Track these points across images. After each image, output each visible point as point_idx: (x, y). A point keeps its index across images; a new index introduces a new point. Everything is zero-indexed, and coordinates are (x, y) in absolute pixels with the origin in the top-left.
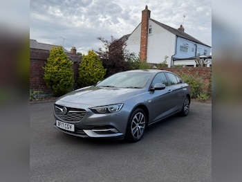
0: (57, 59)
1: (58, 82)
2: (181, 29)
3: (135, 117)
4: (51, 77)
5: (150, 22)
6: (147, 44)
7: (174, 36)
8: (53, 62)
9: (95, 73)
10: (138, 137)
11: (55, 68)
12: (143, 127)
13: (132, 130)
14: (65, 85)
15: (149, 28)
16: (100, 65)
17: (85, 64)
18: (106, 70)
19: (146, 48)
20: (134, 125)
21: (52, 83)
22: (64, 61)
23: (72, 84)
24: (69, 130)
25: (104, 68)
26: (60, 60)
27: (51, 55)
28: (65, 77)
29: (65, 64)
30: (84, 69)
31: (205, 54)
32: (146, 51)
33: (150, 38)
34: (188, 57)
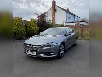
0: (17, 23)
1: (19, 33)
2: (68, 10)
3: (61, 47)
4: (15, 31)
5: (56, 7)
6: (54, 16)
7: (66, 13)
8: (16, 24)
9: (34, 29)
10: (62, 56)
11: (17, 27)
12: (64, 52)
13: (60, 53)
14: (22, 35)
15: (55, 9)
16: (36, 25)
17: (30, 25)
18: (39, 27)
19: (54, 18)
20: (61, 51)
21: (15, 33)
22: (21, 24)
23: (25, 34)
24: (33, 55)
25: (38, 27)
26: (19, 23)
27: (14, 21)
28: (22, 31)
29: (22, 25)
30: (29, 27)
31: (78, 20)
32: (54, 19)
33: (56, 14)
34: (71, 22)
